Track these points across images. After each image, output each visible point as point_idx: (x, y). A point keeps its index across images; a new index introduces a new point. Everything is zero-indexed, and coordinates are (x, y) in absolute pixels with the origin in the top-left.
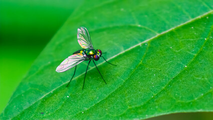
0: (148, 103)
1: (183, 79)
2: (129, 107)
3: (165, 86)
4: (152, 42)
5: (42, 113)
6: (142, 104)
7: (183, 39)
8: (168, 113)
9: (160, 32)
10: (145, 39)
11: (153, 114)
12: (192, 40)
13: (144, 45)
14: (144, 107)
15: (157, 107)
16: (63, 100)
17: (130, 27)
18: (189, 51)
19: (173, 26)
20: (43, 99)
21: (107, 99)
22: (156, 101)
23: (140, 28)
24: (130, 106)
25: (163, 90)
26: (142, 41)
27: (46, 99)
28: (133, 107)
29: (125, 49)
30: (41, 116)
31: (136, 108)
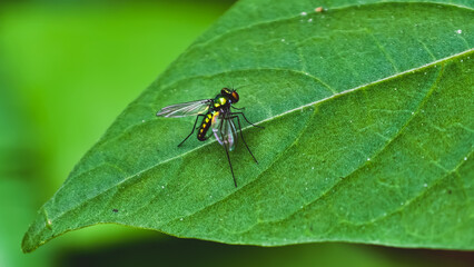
0: (293, 217)
1: (359, 182)
2: (259, 221)
3: (327, 190)
4: (323, 106)
5: (116, 211)
6: (282, 218)
7: (374, 107)
8: (321, 241)
9: (339, 90)
10: (312, 100)
11: (296, 238)
12: (390, 111)
13: (308, 109)
14: (284, 223)
15: (305, 227)
16: (154, 192)
17: (291, 74)
18: (380, 131)
19: (364, 82)
20: (122, 185)
21: (226, 200)
22: (306, 217)
23: (307, 78)
24: (262, 219)
25: (322, 198)
26: (306, 102)
27: (126, 186)
28: (267, 221)
29: (274, 114)
30: (113, 216)
31: (271, 223)
